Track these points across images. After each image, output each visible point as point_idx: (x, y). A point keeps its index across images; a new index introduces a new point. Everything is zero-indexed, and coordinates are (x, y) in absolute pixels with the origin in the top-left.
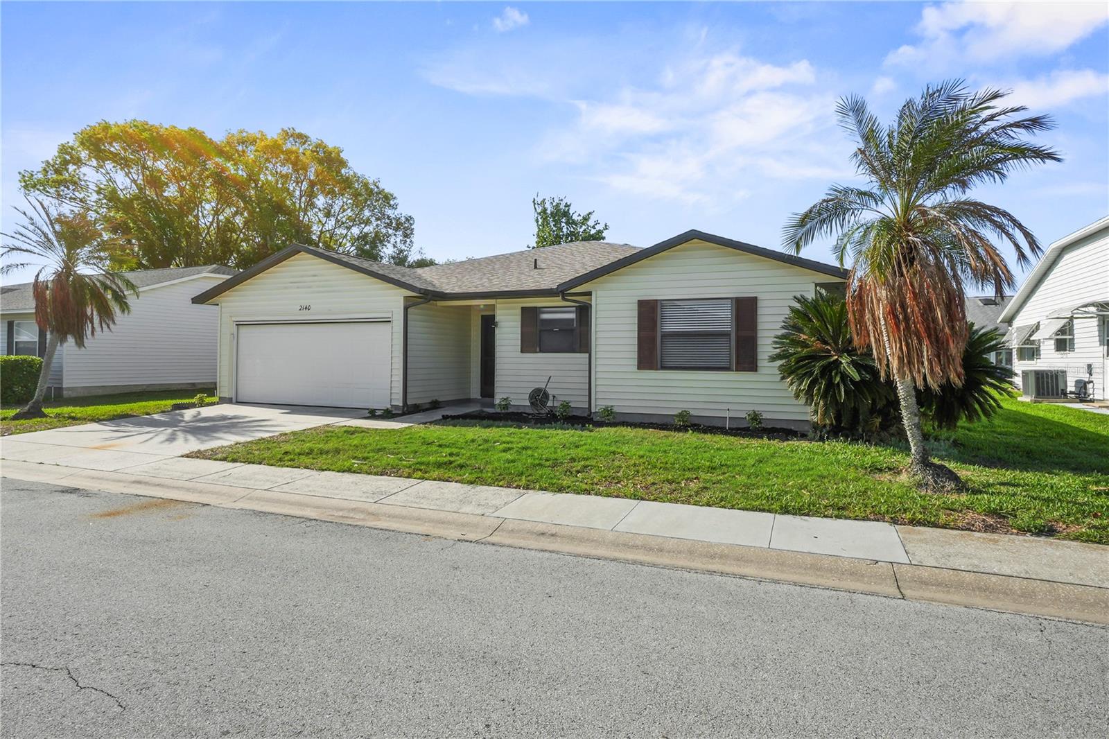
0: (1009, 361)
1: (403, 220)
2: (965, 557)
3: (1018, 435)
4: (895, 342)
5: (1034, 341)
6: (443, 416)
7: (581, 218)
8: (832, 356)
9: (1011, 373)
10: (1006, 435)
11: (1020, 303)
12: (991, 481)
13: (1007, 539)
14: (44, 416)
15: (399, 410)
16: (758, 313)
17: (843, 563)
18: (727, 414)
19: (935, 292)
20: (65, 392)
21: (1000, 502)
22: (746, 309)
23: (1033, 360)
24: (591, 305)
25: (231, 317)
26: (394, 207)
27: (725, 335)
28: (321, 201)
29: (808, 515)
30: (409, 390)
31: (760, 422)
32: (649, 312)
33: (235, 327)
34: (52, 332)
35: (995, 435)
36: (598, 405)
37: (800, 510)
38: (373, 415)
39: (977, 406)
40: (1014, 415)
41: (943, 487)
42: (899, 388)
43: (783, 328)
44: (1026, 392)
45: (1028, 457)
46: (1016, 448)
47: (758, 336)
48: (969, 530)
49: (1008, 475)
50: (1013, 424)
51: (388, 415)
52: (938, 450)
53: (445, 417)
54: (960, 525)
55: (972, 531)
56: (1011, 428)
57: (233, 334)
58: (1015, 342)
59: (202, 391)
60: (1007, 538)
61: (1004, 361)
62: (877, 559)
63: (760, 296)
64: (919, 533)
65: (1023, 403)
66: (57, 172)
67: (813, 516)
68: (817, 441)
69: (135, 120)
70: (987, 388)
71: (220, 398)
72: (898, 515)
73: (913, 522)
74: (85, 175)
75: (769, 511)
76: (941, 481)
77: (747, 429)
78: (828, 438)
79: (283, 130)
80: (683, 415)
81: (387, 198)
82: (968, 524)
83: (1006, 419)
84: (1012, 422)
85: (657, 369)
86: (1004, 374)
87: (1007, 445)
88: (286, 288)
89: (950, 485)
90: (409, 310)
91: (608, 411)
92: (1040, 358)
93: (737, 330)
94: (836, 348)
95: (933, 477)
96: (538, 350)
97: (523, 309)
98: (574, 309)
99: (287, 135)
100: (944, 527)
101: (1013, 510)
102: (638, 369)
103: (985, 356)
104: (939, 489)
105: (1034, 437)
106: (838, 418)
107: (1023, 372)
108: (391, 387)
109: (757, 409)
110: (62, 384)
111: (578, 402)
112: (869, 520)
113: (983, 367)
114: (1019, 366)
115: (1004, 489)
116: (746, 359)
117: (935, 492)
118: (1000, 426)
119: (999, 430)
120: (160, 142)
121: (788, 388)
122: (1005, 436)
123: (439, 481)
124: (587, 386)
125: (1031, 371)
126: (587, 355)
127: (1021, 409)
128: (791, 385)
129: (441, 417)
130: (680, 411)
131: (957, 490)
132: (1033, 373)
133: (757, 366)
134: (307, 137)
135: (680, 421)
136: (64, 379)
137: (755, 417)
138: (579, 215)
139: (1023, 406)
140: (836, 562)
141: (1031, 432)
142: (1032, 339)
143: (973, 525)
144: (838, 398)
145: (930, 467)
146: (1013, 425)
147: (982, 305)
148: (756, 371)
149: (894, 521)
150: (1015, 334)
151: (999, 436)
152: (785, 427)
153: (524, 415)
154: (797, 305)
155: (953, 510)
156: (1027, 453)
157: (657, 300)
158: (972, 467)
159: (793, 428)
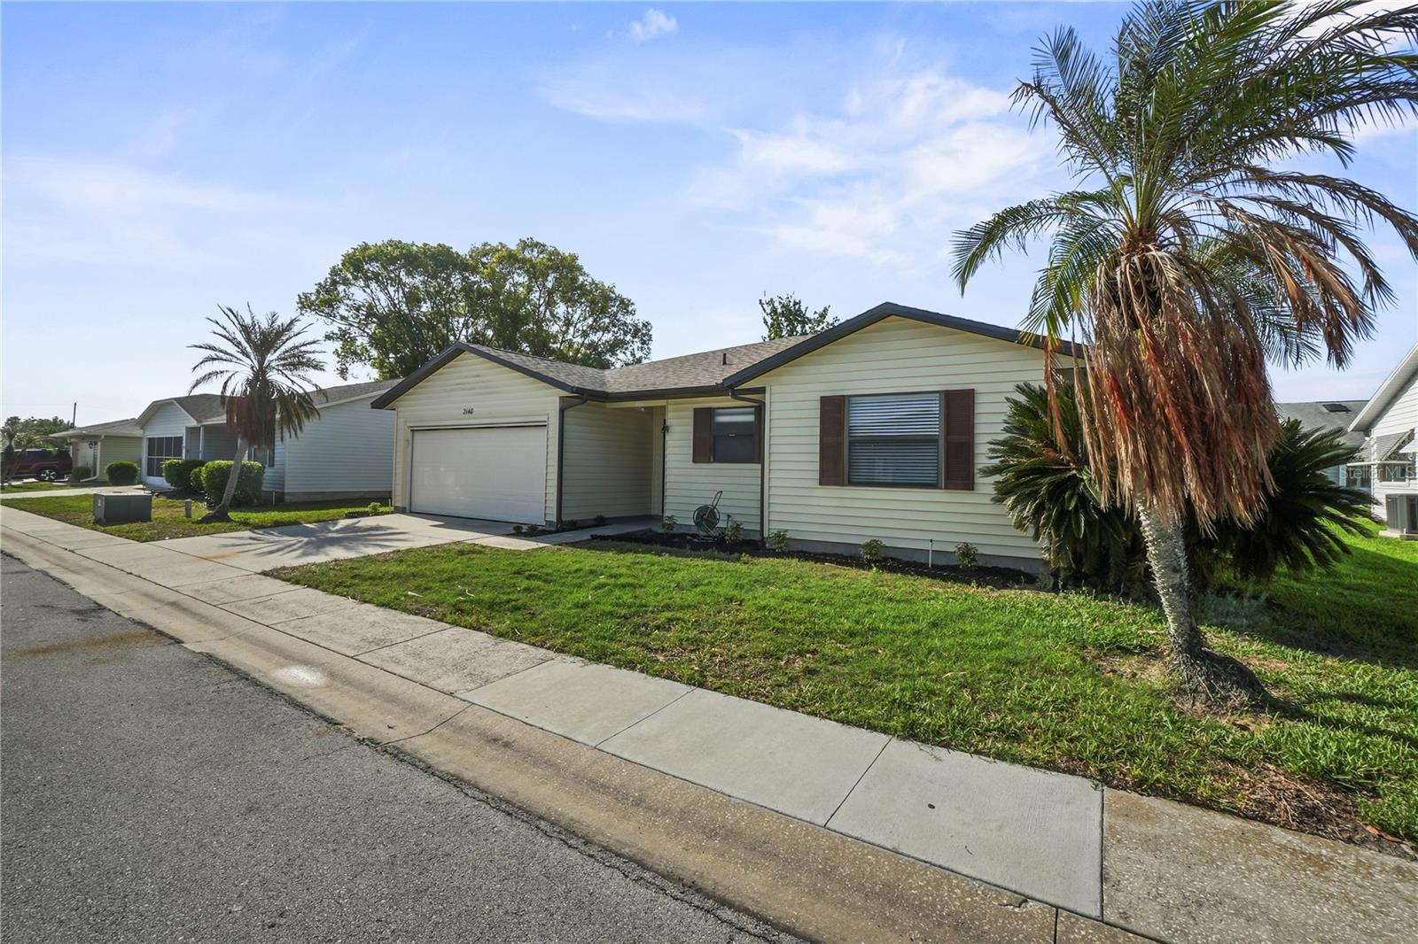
0: (1366, 482)
1: (640, 325)
2: (1238, 914)
3: (1380, 593)
4: (1125, 441)
5: (1404, 454)
6: (592, 536)
7: (817, 315)
8: (1070, 470)
9: (1369, 499)
10: (1358, 590)
11: (1383, 405)
12: (1325, 686)
13: (1352, 862)
14: (229, 520)
15: (553, 526)
16: (976, 412)
17: (951, 890)
18: (928, 546)
19: (1197, 347)
20: (287, 497)
21: (1339, 751)
22: (959, 406)
23: (1404, 481)
24: (764, 403)
25: (405, 422)
26: (633, 313)
27: (930, 441)
28: (561, 309)
29: (947, 746)
30: (564, 503)
31: (974, 560)
32: (834, 410)
33: (410, 433)
34: (242, 438)
35: (1340, 590)
36: (772, 528)
37: (938, 734)
38: (518, 531)
39: (1306, 550)
40: (1373, 558)
41: (1225, 699)
42: (1144, 523)
43: (1007, 430)
44: (1392, 523)
45: (1399, 636)
46: (1372, 618)
47: (976, 441)
48: (1262, 819)
49: (1359, 675)
50: (1371, 571)
51: (533, 532)
52: (1237, 615)
53: (594, 537)
54: (1241, 805)
55: (1269, 822)
56: (1366, 578)
57: (408, 441)
58: (1375, 456)
59: (376, 500)
60: (1348, 856)
61: (1359, 483)
62: (1028, 892)
63: (978, 389)
64: (1149, 817)
65: (1388, 541)
66: (328, 292)
67: (957, 748)
68: (1048, 592)
69: (391, 241)
70: (1324, 522)
71: (395, 507)
72: (1116, 764)
73: (1143, 786)
74: (353, 294)
75: (885, 731)
76: (1223, 688)
77: (954, 568)
78: (1064, 587)
79: (520, 240)
80: (873, 546)
81: (625, 305)
82: (1259, 802)
83: (1360, 564)
84: (1369, 569)
85: (843, 485)
86: (1354, 500)
87: (1360, 611)
89: (1239, 696)
90: (565, 412)
91: (781, 537)
92: (1415, 479)
93: (948, 432)
94: (1075, 458)
95: (1207, 679)
96: (712, 460)
97: (696, 411)
98: (753, 409)
99: (525, 245)
100: (1208, 805)
101: (1368, 776)
102: (821, 484)
103: (1319, 472)
104: (1217, 704)
105: (1409, 596)
106: (1078, 559)
107: (1388, 497)
108: (546, 501)
109: (969, 540)
110: (283, 489)
111: (751, 525)
112: (1057, 769)
113: (1317, 488)
114: (1380, 490)
115: (1349, 712)
116: (959, 474)
117: (1209, 707)
118: (1347, 576)
119: (1346, 581)
120: (410, 258)
121: (1007, 513)
122: (1356, 593)
123: (470, 628)
124: (758, 504)
125: (1401, 496)
126: (760, 465)
127: (1387, 551)
128: (1012, 509)
129: (590, 538)
130: (869, 541)
131: (1252, 706)
132: (1405, 499)
133: (974, 483)
134: (544, 246)
135: (867, 554)
136: (286, 483)
137: (967, 552)
138: (815, 313)
139: (1389, 544)
140: (938, 886)
141: (1403, 587)
142: (1401, 452)
143: (1273, 807)
144: (1075, 532)
145: (1203, 660)
146: (1371, 574)
147: (1327, 411)
148: (973, 489)
149: (1105, 779)
150: (1375, 446)
151: (1346, 593)
152: (1012, 567)
153: (689, 537)
154: (1022, 399)
155: (1233, 761)
156: (1396, 628)
157: (844, 396)
158: (1289, 651)
159: (1022, 569)
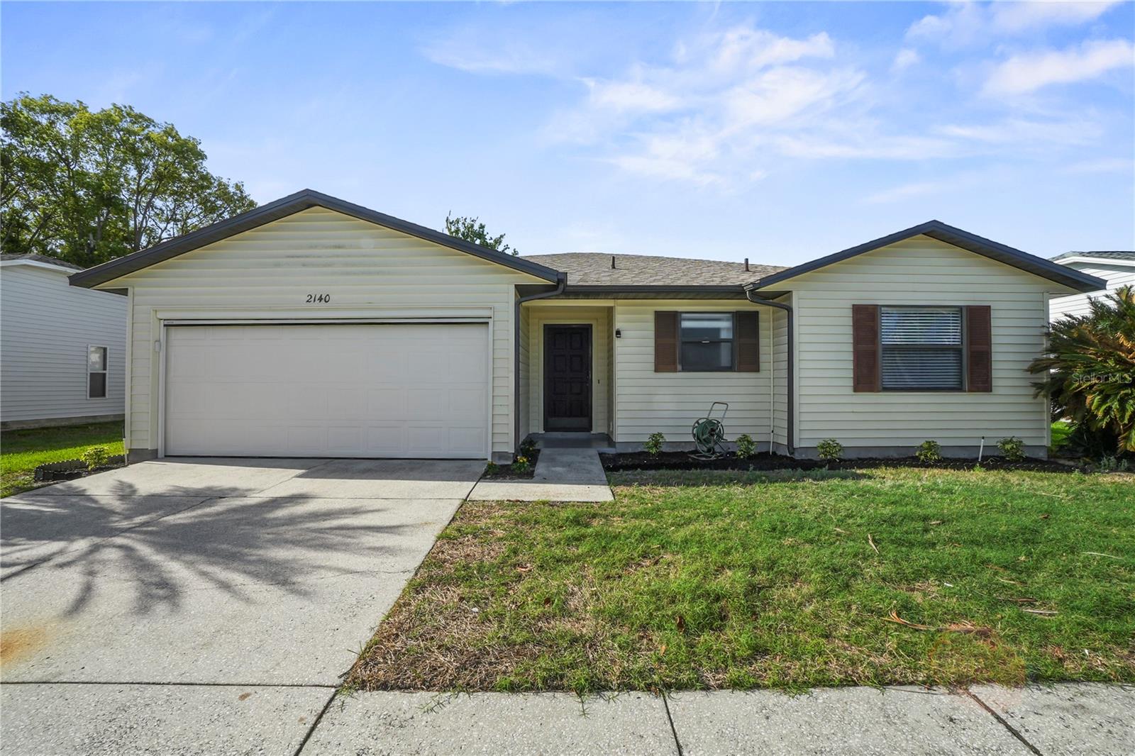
6: (603, 466)
16: (992, 325)
18: (980, 443)
22: (978, 320)
24: (792, 306)
25: (154, 311)
27: (954, 349)
32: (866, 320)
33: (163, 329)
36: (806, 439)
47: (993, 350)
53: (610, 468)
57: (159, 340)
63: (993, 305)
80: (931, 447)
85: (877, 391)
88: (277, 265)
93: (969, 345)
96: (679, 368)
97: (657, 314)
102: (855, 390)
108: (493, 425)
116: (979, 379)
129: (604, 469)
130: (925, 442)
133: (991, 386)
148: (990, 391)
157: (875, 305)
